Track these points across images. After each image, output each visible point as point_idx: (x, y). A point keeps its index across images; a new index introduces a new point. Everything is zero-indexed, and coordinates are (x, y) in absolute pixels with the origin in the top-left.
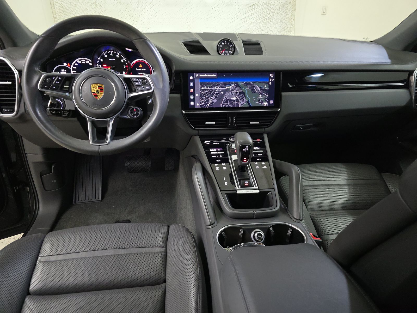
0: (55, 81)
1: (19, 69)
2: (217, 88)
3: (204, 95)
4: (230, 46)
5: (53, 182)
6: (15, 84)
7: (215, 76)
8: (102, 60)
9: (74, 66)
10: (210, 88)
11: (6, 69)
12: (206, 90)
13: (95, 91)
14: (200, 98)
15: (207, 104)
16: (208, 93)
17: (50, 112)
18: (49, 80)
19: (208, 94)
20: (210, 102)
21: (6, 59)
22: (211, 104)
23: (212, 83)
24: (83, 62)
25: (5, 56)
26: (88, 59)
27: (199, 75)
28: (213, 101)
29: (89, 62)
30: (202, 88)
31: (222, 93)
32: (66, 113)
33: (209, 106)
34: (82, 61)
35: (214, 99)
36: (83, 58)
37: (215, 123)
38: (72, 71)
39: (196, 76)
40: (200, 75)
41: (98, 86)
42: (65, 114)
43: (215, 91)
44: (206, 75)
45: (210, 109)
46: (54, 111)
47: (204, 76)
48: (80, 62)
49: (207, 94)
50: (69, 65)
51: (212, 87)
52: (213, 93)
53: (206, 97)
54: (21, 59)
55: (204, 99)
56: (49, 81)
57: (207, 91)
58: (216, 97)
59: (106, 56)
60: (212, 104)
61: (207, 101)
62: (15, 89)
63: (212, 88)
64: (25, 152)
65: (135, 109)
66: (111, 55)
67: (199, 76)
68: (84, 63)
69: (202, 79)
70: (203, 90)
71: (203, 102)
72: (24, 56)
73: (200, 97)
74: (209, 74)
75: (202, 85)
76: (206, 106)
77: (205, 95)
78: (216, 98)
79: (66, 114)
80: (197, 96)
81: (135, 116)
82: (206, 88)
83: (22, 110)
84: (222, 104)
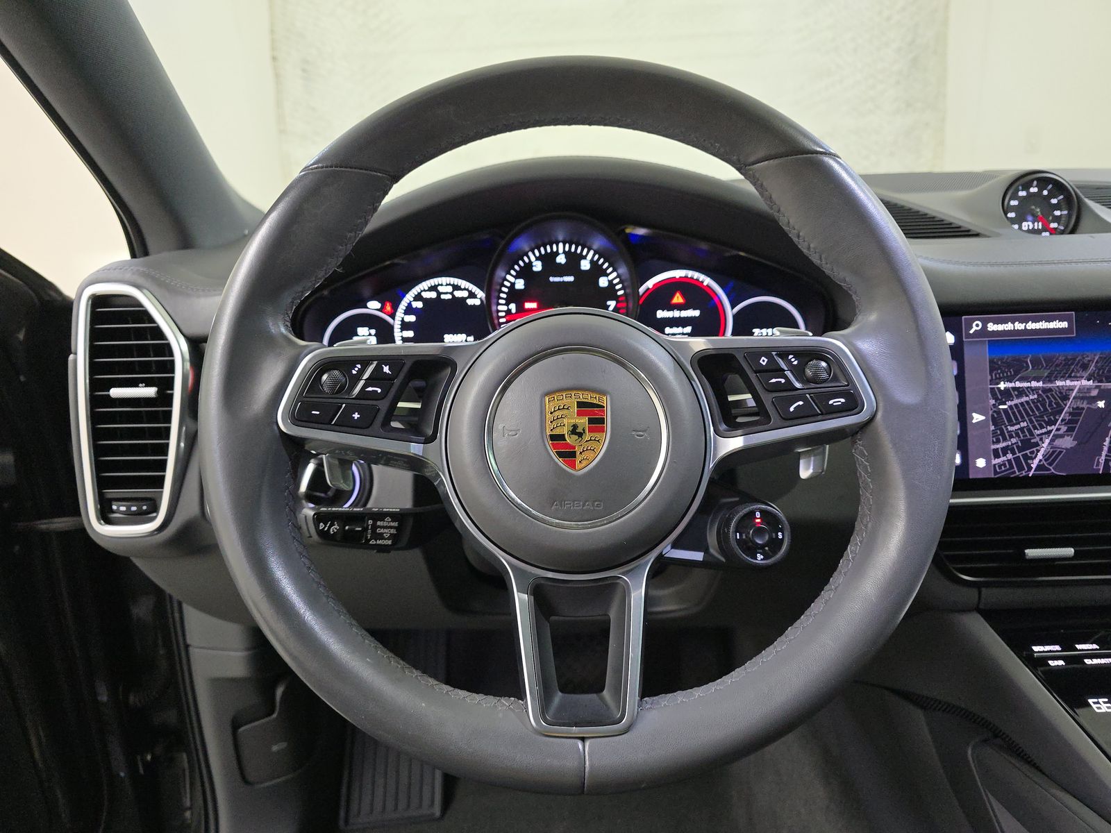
0: (362, 383)
1: (196, 330)
2: (1075, 383)
3: (1013, 417)
4: (1054, 201)
5: (275, 748)
6: (172, 395)
7: (1064, 325)
8: (520, 284)
9: (409, 310)
10: (1040, 384)
11: (140, 334)
12: (1021, 392)
13: (565, 431)
14: (994, 432)
15: (1026, 457)
16: (1031, 408)
17: (317, 526)
18: (335, 382)
19: (1033, 411)
20: (1043, 450)
21: (145, 291)
22: (1047, 457)
23: (1049, 361)
24: (443, 297)
25: (141, 281)
26: (463, 283)
27: (984, 326)
28: (1058, 442)
29: (465, 294)
30: (1002, 386)
31: (1101, 404)
32: (387, 529)
33: (1039, 467)
34: (440, 289)
35: (1062, 436)
36: (444, 280)
37: (1072, 550)
38: (398, 334)
39: (971, 332)
40: (992, 327)
41: (580, 404)
42: (381, 537)
43: (1065, 398)
44: (1019, 326)
45: (1042, 481)
46: (332, 525)
47: (1009, 326)
48: (433, 295)
49: (1025, 410)
50: (388, 308)
51: (1050, 379)
52: (1057, 404)
53: (1023, 424)
54: (203, 290)
55: (1011, 437)
56: (332, 388)
57: (1024, 399)
58: (1071, 424)
59: (538, 266)
60: (1050, 457)
61: (1029, 445)
62: (167, 417)
63: (1050, 385)
64: (184, 639)
65: (758, 515)
66: (561, 259)
67: (983, 332)
68: (449, 297)
69: (998, 342)
70: (1007, 394)
71: (1005, 451)
72: (220, 280)
73: (992, 428)
74: (1036, 320)
75: (998, 370)
76: (1020, 468)
77: (1016, 419)
78: (1070, 430)
79: (387, 533)
80: (974, 421)
81: (760, 557)
82: (1018, 384)
83: (188, 509)
84: (1103, 457)
